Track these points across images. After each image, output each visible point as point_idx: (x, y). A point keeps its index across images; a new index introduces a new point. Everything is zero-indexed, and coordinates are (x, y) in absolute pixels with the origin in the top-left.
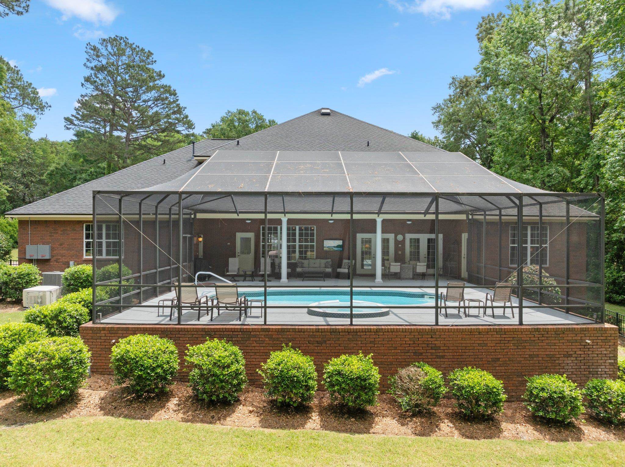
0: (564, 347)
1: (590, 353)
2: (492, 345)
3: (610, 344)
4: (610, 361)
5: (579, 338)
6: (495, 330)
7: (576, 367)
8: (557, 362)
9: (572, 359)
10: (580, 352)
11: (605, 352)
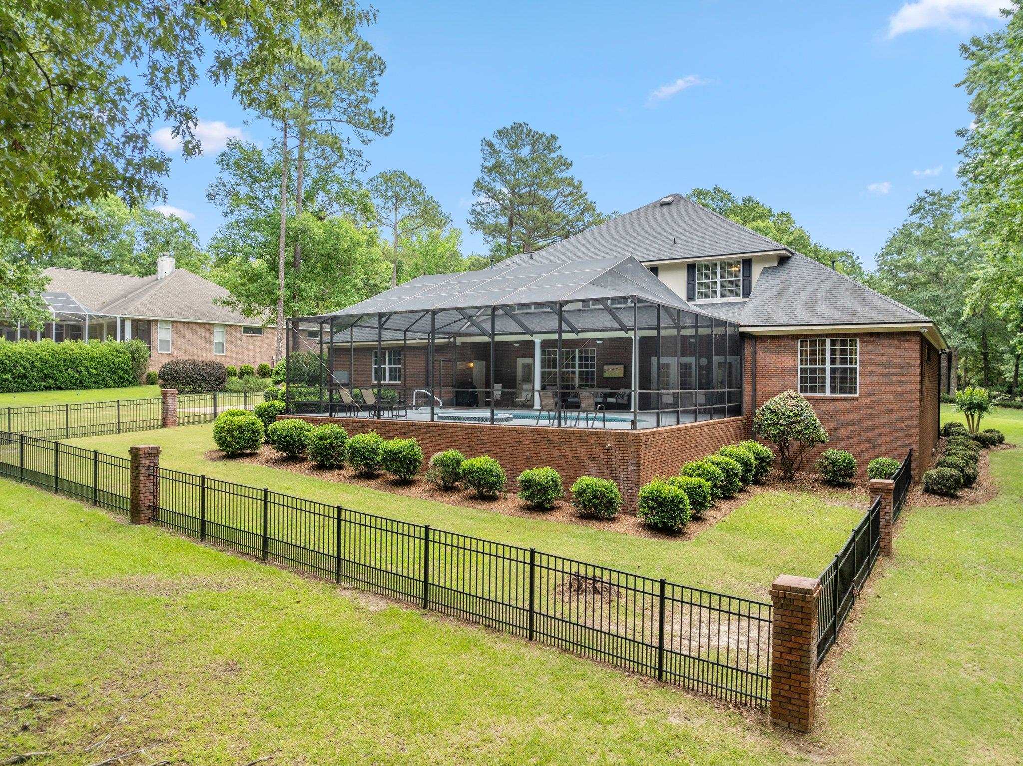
0: (588, 450)
1: (612, 457)
2: (527, 443)
3: (632, 449)
4: (632, 468)
5: (602, 442)
6: (529, 430)
7: (600, 471)
8: (582, 464)
9: (596, 462)
10: (603, 456)
11: (627, 458)
